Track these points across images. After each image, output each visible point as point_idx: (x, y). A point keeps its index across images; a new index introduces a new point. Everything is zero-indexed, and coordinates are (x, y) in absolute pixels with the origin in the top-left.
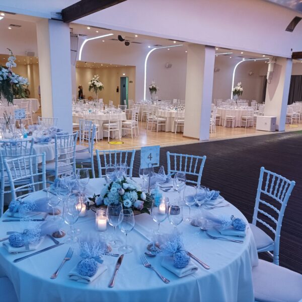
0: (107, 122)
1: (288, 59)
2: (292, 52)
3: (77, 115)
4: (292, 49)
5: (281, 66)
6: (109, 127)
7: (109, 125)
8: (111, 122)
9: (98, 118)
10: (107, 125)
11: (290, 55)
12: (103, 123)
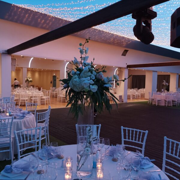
0: (32, 97)
1: (125, 68)
2: (127, 65)
3: (18, 94)
4: (126, 64)
5: (123, 71)
6: (33, 100)
7: (33, 99)
8: (34, 97)
9: (28, 95)
10: (32, 98)
11: (126, 66)
12: (31, 98)
